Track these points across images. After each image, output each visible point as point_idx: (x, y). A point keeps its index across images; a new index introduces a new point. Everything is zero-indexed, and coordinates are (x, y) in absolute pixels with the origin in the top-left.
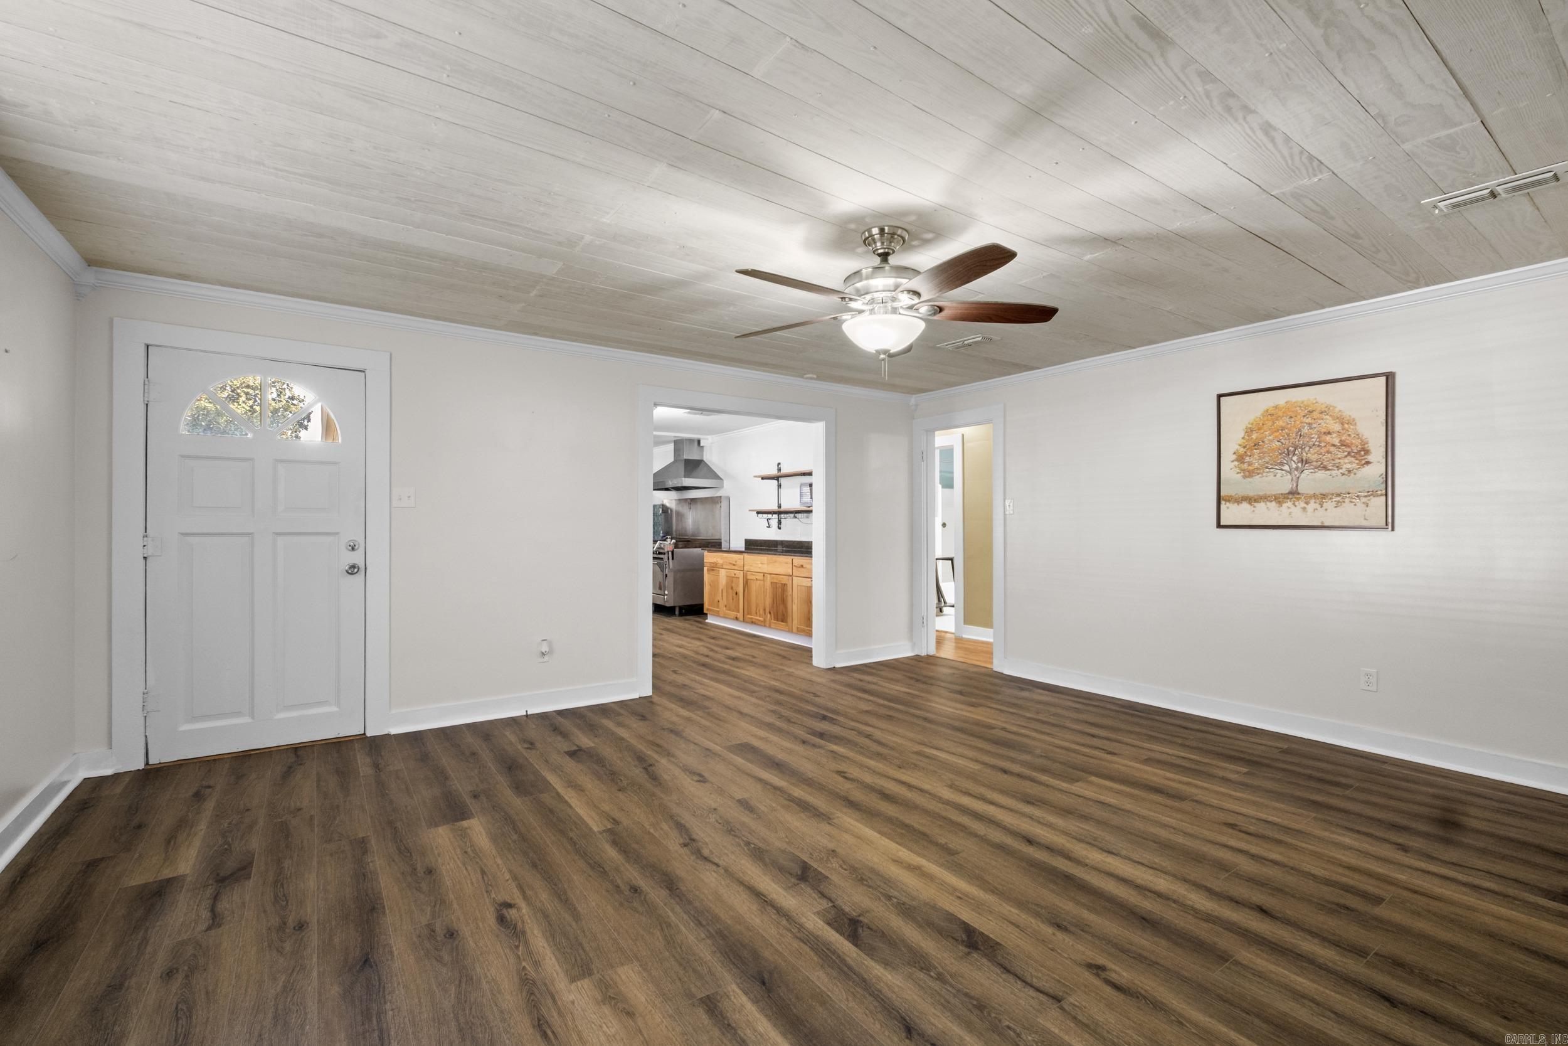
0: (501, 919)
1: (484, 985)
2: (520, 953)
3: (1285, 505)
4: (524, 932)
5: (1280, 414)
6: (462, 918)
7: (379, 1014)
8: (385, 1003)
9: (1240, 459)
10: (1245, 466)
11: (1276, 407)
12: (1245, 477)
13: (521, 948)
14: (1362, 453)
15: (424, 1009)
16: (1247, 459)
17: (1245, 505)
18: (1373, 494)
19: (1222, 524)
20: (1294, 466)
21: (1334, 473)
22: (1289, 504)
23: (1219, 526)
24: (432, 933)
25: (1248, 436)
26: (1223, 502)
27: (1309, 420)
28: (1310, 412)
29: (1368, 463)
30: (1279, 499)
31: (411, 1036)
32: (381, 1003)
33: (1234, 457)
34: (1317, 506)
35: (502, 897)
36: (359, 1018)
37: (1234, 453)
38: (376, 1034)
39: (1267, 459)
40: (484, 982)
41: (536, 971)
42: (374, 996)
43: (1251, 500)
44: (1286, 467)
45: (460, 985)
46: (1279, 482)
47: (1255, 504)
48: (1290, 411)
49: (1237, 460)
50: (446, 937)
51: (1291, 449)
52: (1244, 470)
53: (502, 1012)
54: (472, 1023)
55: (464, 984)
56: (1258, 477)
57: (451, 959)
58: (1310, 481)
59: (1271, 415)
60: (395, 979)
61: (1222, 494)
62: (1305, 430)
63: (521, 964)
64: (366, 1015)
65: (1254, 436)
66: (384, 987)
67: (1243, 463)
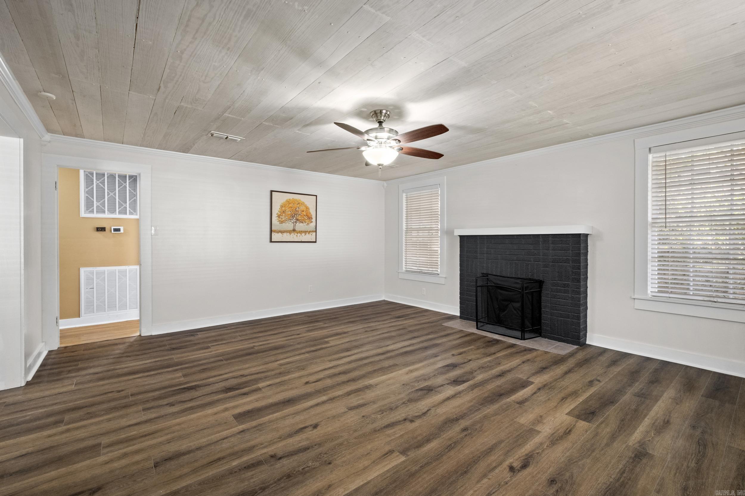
0: (525, 466)
1: (568, 454)
2: (540, 451)
3: (292, 234)
4: (527, 455)
5: (291, 202)
6: (537, 484)
7: (618, 480)
8: (611, 482)
9: (279, 216)
10: (280, 219)
11: (290, 199)
12: (280, 223)
13: (537, 452)
14: (310, 218)
15: (598, 467)
16: (281, 217)
17: (280, 234)
18: (312, 231)
19: (272, 241)
20: (294, 221)
21: (305, 224)
22: (293, 234)
23: (271, 241)
24: (559, 490)
25: (282, 208)
26: (273, 233)
27: (298, 206)
28: (299, 203)
29: (312, 222)
30: (290, 232)
31: (612, 464)
32: (614, 484)
33: (277, 215)
34: (300, 235)
35: (507, 474)
36: (627, 486)
37: (277, 214)
38: (625, 475)
39: (287, 218)
40: (566, 455)
41: (545, 442)
42: (614, 489)
43: (282, 232)
44: (292, 221)
45: (576, 462)
46: (289, 226)
47: (283, 234)
48: (294, 201)
49: (278, 217)
50: (556, 482)
51: (294, 215)
52: (280, 221)
53: (574, 444)
54: (587, 449)
55: (574, 461)
56: (284, 224)
57: (567, 472)
58: (300, 226)
59: (288, 202)
60: (598, 487)
61: (272, 229)
62: (297, 209)
63: (546, 449)
64: (623, 485)
65: (283, 209)
66: (606, 488)
67: (280, 218)
